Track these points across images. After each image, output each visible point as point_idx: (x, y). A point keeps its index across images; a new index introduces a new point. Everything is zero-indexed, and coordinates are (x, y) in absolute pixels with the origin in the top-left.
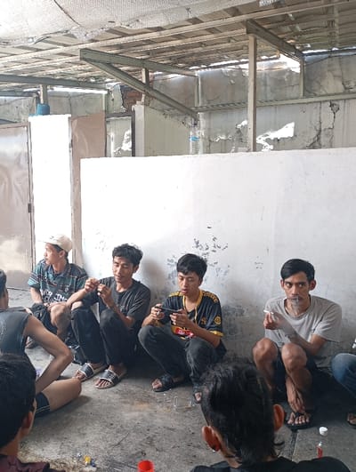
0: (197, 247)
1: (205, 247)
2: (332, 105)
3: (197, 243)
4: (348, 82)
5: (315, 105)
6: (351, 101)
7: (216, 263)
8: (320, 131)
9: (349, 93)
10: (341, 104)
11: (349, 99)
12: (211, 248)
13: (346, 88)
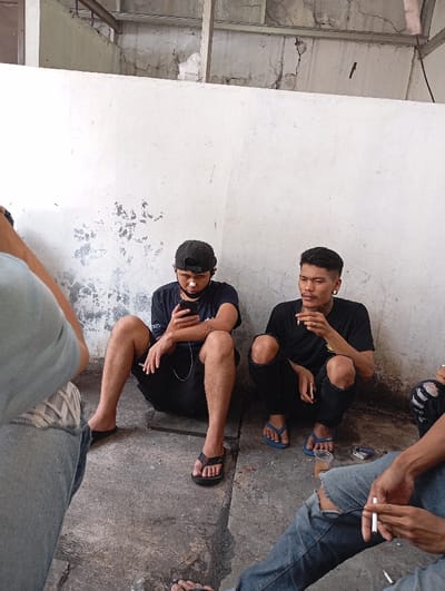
0: (119, 213)
1: (130, 215)
2: (297, 43)
3: (120, 208)
4: (321, 15)
5: (277, 39)
6: (321, 41)
7: (145, 238)
8: (281, 76)
9: (320, 29)
10: (309, 42)
11: (319, 38)
12: (139, 217)
13: (316, 22)
